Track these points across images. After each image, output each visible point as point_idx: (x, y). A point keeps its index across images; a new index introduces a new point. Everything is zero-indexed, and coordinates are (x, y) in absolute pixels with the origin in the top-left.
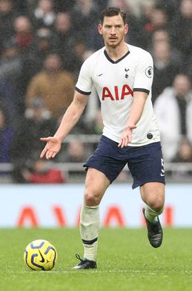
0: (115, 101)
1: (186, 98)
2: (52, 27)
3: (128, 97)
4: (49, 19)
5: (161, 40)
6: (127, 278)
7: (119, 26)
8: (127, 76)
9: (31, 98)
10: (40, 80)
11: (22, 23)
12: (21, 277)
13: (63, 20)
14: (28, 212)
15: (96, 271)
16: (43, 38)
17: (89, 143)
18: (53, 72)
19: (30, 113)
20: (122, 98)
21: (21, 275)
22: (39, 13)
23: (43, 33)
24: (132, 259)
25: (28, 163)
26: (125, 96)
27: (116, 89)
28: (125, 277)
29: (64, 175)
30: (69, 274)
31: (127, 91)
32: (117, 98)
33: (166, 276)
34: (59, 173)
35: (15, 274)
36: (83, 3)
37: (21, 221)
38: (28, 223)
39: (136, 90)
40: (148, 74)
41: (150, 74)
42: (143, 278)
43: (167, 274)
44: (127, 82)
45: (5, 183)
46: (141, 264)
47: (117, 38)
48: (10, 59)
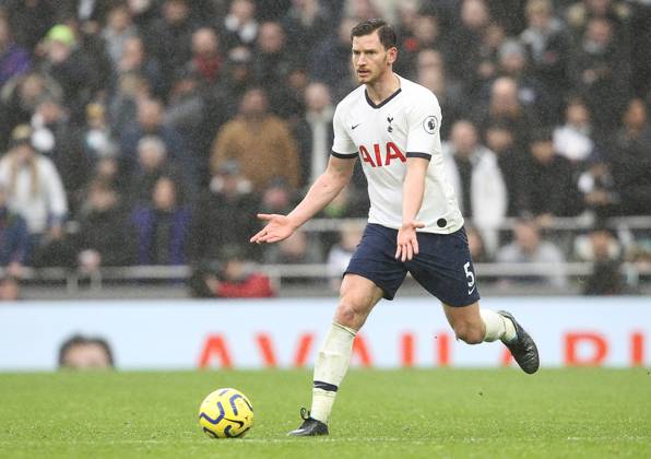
0: (377, 168)
1: (472, 159)
2: (252, 45)
3: (396, 162)
4: (248, 32)
5: (430, 65)
6: (377, 450)
7: (371, 52)
8: (390, 129)
9: (219, 160)
10: (234, 130)
11: (204, 39)
12: (205, 450)
13: (271, 33)
14: (215, 344)
15: (327, 440)
16: (239, 63)
17: (314, 232)
18: (255, 118)
19: (217, 184)
20: (387, 163)
21: (205, 445)
22: (232, 22)
23: (239, 54)
24: (385, 419)
25: (215, 265)
26: (392, 161)
27: (377, 147)
28: (373, 449)
29: (274, 285)
30: (283, 444)
31: (393, 152)
32: (380, 164)
33: (440, 447)
34: (266, 280)
35: (196, 445)
36: (303, 6)
37: (205, 359)
38: (215, 361)
39: (410, 155)
40: (428, 129)
41: (432, 128)
42: (402, 450)
43: (441, 443)
44: (392, 138)
45: (176, 298)
46: (400, 427)
47: (368, 71)
48: (185, 97)
